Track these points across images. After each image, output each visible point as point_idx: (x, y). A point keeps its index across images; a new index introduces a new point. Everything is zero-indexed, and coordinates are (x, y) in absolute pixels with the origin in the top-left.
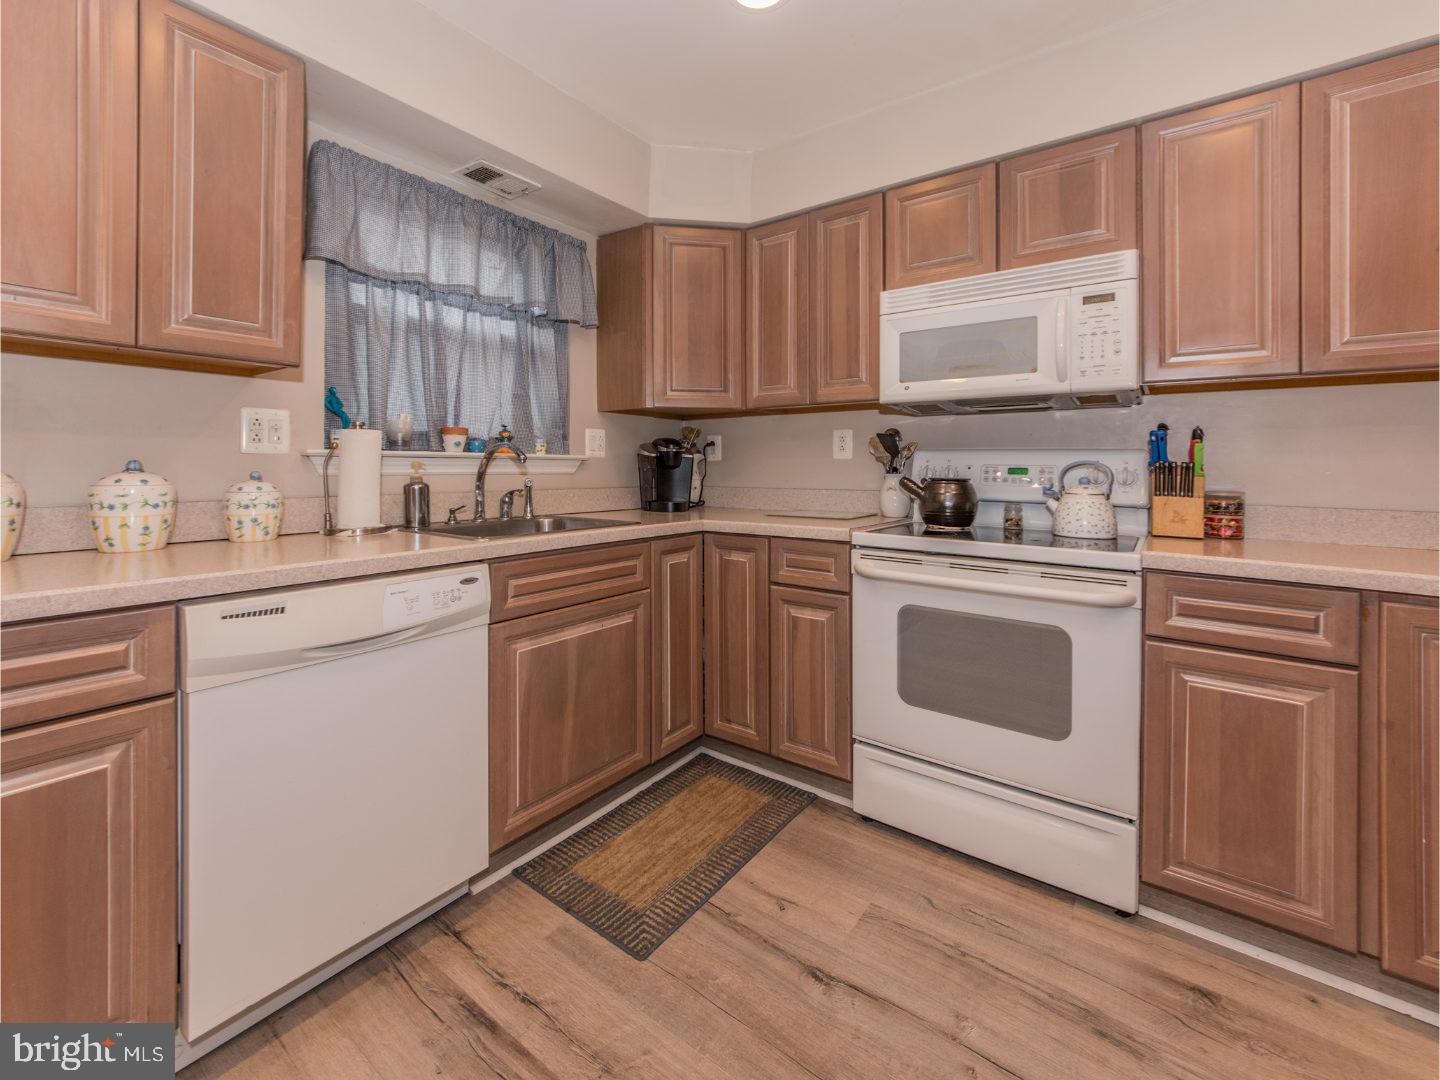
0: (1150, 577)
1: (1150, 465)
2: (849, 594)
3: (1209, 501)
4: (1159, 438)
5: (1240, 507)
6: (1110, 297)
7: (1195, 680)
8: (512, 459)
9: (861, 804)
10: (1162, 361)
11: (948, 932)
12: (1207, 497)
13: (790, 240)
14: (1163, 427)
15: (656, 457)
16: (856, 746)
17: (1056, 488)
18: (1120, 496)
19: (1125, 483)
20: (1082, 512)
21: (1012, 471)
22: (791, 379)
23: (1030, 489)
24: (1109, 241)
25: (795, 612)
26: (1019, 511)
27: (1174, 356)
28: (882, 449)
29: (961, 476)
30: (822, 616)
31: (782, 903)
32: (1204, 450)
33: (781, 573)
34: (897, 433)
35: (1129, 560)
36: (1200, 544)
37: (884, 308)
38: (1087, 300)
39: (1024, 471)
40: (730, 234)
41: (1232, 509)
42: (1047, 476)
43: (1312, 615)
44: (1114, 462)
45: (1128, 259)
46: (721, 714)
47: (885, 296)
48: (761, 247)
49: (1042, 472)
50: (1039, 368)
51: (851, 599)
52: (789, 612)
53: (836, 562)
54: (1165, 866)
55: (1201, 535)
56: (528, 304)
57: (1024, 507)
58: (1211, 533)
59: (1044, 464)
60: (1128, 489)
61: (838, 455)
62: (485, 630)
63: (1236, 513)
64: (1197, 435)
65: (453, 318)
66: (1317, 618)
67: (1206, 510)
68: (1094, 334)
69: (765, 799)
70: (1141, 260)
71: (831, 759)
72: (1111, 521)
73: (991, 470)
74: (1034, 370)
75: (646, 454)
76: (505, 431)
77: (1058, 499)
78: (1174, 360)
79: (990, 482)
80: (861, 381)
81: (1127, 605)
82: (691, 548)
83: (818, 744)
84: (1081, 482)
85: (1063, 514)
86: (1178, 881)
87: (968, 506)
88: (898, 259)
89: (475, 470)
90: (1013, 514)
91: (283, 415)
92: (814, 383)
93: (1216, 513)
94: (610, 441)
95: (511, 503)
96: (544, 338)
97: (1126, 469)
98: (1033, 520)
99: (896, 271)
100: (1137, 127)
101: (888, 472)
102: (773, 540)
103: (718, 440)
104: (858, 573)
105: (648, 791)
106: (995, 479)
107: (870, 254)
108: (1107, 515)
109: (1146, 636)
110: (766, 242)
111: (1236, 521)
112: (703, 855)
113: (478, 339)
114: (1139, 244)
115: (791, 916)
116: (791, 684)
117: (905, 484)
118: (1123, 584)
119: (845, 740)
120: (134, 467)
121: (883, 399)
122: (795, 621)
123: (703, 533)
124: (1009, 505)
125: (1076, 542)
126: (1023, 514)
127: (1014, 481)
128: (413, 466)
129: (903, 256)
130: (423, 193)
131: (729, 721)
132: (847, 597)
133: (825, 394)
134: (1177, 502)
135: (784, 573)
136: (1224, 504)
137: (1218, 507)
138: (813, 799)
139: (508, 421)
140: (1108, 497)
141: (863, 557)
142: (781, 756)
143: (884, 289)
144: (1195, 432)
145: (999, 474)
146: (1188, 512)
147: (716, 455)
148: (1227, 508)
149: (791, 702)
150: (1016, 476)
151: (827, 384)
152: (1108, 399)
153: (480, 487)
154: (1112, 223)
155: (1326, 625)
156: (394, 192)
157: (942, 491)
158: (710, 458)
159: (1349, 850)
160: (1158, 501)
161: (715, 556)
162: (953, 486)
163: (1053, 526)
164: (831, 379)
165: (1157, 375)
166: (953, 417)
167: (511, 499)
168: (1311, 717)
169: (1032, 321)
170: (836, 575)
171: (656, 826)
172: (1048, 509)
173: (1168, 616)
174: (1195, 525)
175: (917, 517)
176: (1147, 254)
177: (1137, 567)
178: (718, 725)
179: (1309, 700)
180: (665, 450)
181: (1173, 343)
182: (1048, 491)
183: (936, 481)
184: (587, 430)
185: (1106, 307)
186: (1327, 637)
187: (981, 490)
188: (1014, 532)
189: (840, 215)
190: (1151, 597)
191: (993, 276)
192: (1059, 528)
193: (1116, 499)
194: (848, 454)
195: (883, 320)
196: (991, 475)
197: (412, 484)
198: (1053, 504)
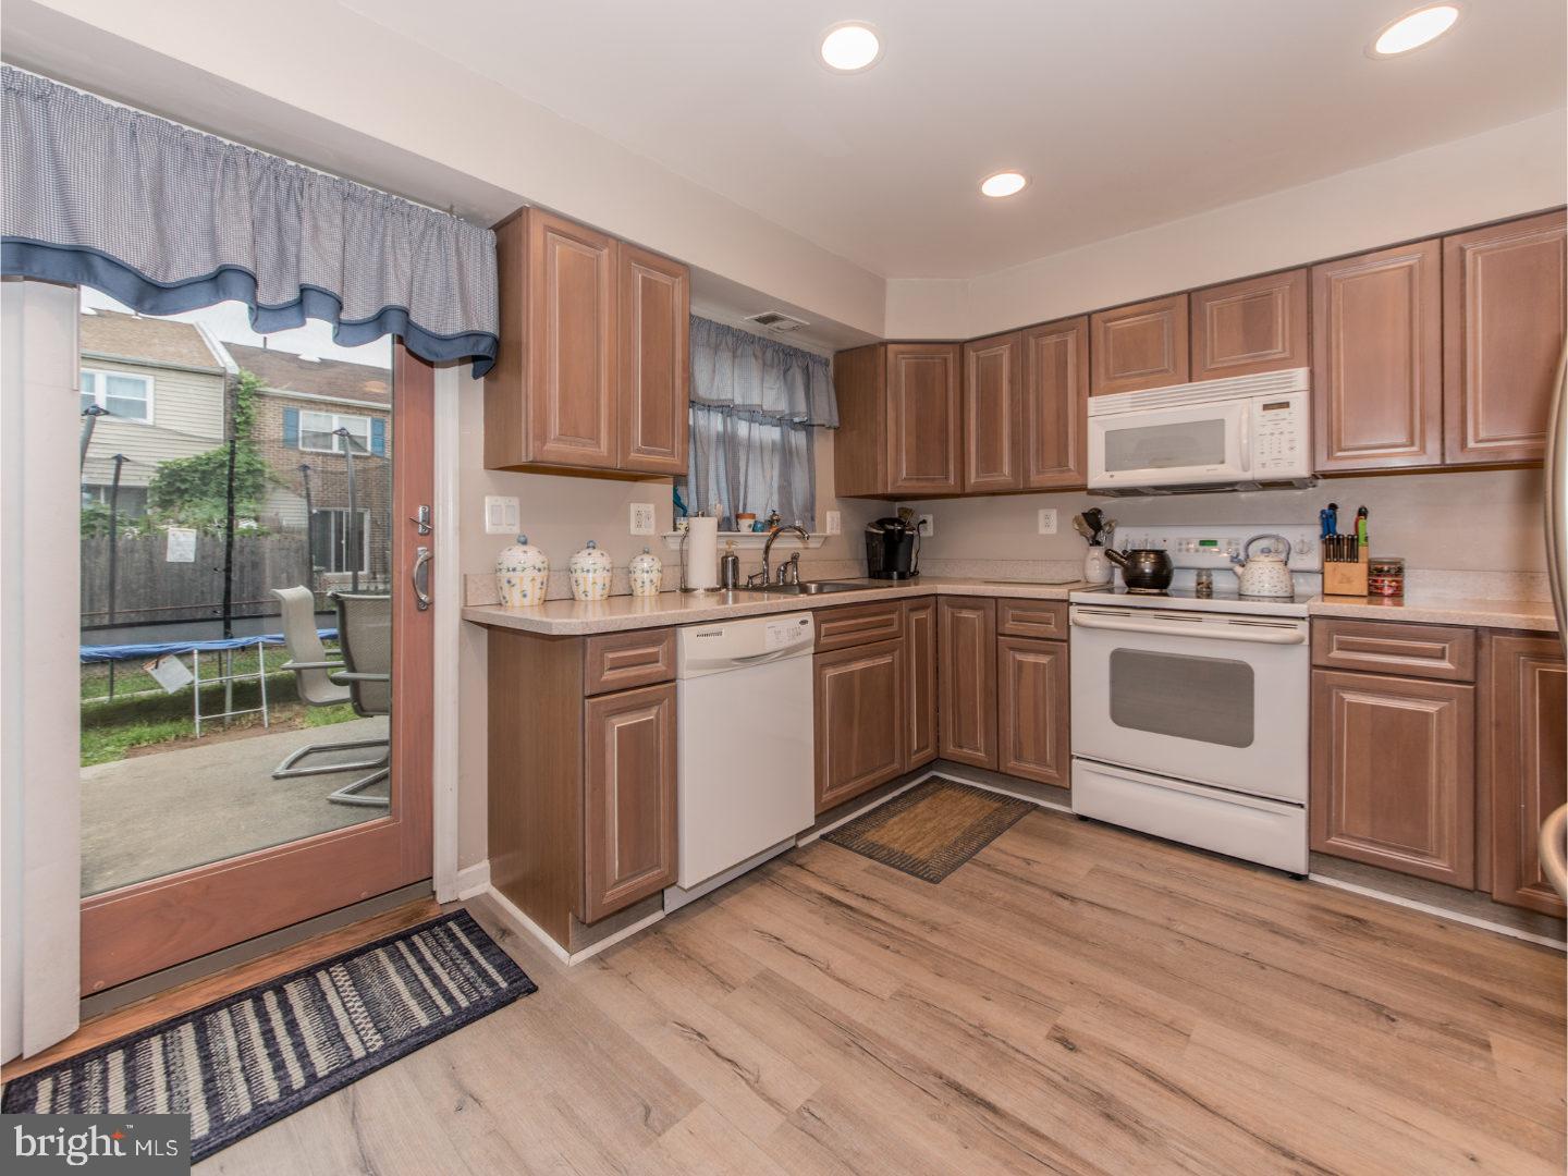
0: (1317, 622)
1: (1322, 537)
2: (1068, 641)
3: (1372, 567)
4: (1329, 517)
5: (1400, 571)
6: (1285, 405)
7: (1350, 697)
8: (797, 537)
9: (1079, 805)
10: (1330, 455)
11: (1158, 881)
12: (1370, 562)
13: (1004, 352)
14: (1333, 507)
15: (884, 535)
16: (1074, 761)
17: (1242, 557)
18: (1297, 562)
19: (1301, 552)
20: (1264, 576)
21: (1203, 543)
22: (1006, 469)
23: (1219, 557)
24: (1285, 359)
25: (1020, 657)
26: (1209, 576)
27: (1341, 451)
28: (1086, 525)
29: (1158, 547)
30: (1044, 660)
31: (1028, 862)
32: (1367, 526)
33: (1007, 625)
34: (1099, 511)
35: (1300, 609)
36: (1365, 600)
37: (1091, 412)
38: (1266, 407)
39: (1213, 543)
40: (950, 347)
41: (1393, 572)
42: (1234, 547)
43: (1439, 646)
44: (1292, 535)
45: (1300, 375)
46: (954, 741)
47: (1092, 401)
48: (978, 358)
49: (1229, 543)
50: (1227, 461)
51: (1069, 646)
52: (1014, 658)
53: (1056, 617)
54: (1329, 836)
55: (1365, 593)
56: (793, 414)
57: (1213, 573)
58: (1374, 593)
59: (1228, 538)
60: (1304, 557)
61: (1042, 530)
62: (810, 659)
63: (1396, 576)
64: (1363, 513)
65: (743, 429)
66: (1444, 649)
67: (1370, 573)
68: (1272, 434)
69: (996, 805)
70: (1312, 373)
71: (1052, 772)
72: (1288, 583)
73: (1184, 542)
74: (1223, 462)
75: (875, 531)
76: (774, 514)
77: (1243, 566)
78: (1339, 454)
79: (1184, 553)
80: (1069, 470)
81: (1298, 642)
82: (928, 607)
83: (1041, 760)
84: (1263, 551)
85: (1248, 577)
86: (1337, 847)
87: (1165, 573)
88: (1102, 370)
89: (763, 546)
90: (1204, 578)
91: (651, 507)
92: (1027, 472)
93: (1379, 576)
94: (843, 521)
95: (785, 571)
96: (798, 439)
97: (1303, 541)
98: (1221, 582)
99: (1101, 380)
100: (1309, 268)
101: (1091, 545)
102: (999, 600)
103: (930, 518)
104: (1076, 624)
105: (900, 796)
106: (1188, 550)
107: (1078, 367)
108: (1285, 578)
109: (1313, 666)
110: (982, 354)
111: (1397, 581)
112: (958, 834)
113: (758, 445)
114: (1311, 362)
115: (1035, 868)
116: (1018, 714)
117: (1109, 554)
118: (1294, 627)
119: (1064, 755)
120: (591, 546)
121: (1091, 485)
122: (1020, 664)
123: (936, 595)
124: (1200, 571)
125: (1260, 598)
126: (1213, 578)
127: (1204, 551)
128: (727, 543)
129: (1107, 370)
130: (730, 339)
131: (961, 747)
132: (1065, 644)
133: (1036, 480)
134: (1344, 567)
135: (1010, 626)
136: (1386, 568)
137: (1381, 571)
138: (1036, 807)
139: (776, 508)
140: (1286, 564)
141: (1080, 611)
142: (1009, 772)
143: (1090, 395)
144: (1360, 510)
145: (1192, 546)
146: (1354, 575)
147: (928, 531)
148: (1388, 571)
149: (1017, 728)
150: (1206, 547)
151: (1038, 472)
152: (1287, 484)
153: (766, 559)
154: (1287, 344)
155: (1450, 654)
156: (713, 340)
157: (1143, 560)
158: (923, 534)
159: (1468, 815)
160: (1329, 566)
161: (947, 613)
162: (1152, 556)
163: (1240, 588)
164: (1043, 468)
165: (1325, 465)
166: (1150, 499)
167: (786, 568)
168: (1439, 721)
169: (1221, 422)
170: (1056, 626)
171: (916, 816)
172: (1235, 573)
173: (1330, 650)
174: (1361, 586)
175: (1119, 580)
176: (1317, 370)
177: (1305, 615)
178: (950, 749)
179: (1437, 709)
180: (892, 527)
181: (1339, 440)
182: (1234, 559)
183: (1136, 553)
184: (828, 513)
185: (1282, 412)
186: (1450, 662)
187: (1176, 558)
188: (1205, 590)
189: (1052, 333)
190: (1316, 636)
191: (1187, 387)
192: (1244, 588)
193: (1292, 564)
194: (1053, 530)
195: (1091, 421)
196: (1184, 547)
197: (727, 557)
198: (1239, 570)
